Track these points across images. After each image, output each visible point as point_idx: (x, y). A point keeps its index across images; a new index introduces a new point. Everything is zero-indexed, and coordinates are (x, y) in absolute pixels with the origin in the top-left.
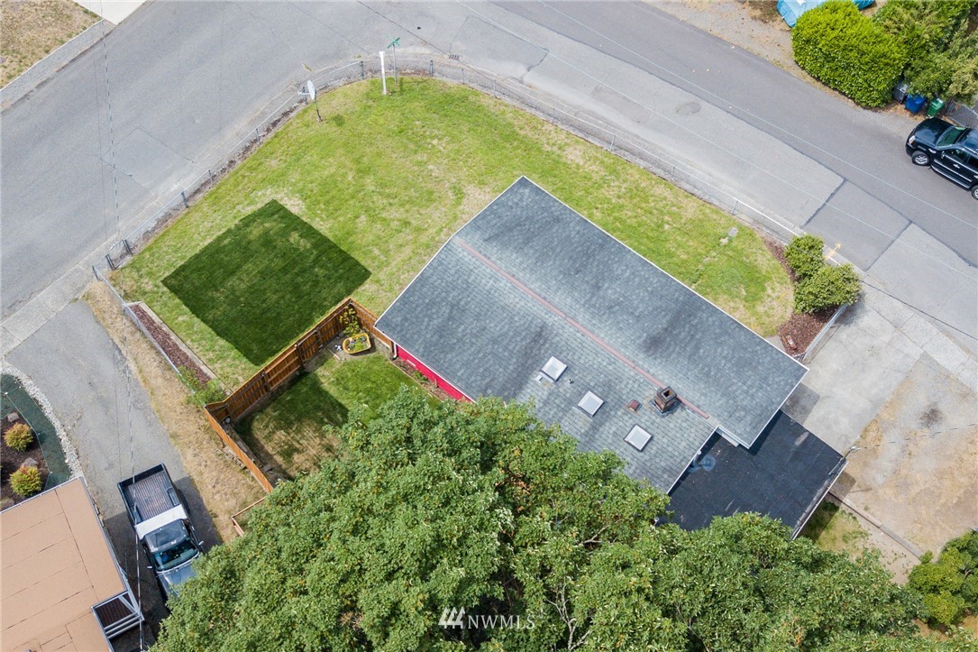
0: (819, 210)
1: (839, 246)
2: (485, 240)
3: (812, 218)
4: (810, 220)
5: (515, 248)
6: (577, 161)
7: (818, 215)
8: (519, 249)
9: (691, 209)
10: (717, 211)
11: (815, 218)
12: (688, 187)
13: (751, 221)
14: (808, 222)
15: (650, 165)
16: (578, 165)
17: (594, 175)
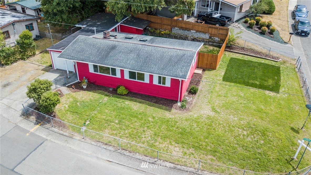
0: (34, 150)
1: (27, 134)
2: (185, 54)
3: (40, 145)
4: (41, 144)
5: (173, 56)
6: (173, 147)
7: (35, 147)
8: (171, 57)
9: (106, 135)
10: (92, 138)
11: (37, 146)
12: (110, 148)
13: (74, 137)
14: (42, 143)
15: (133, 156)
16: (171, 145)
17: (161, 141)
